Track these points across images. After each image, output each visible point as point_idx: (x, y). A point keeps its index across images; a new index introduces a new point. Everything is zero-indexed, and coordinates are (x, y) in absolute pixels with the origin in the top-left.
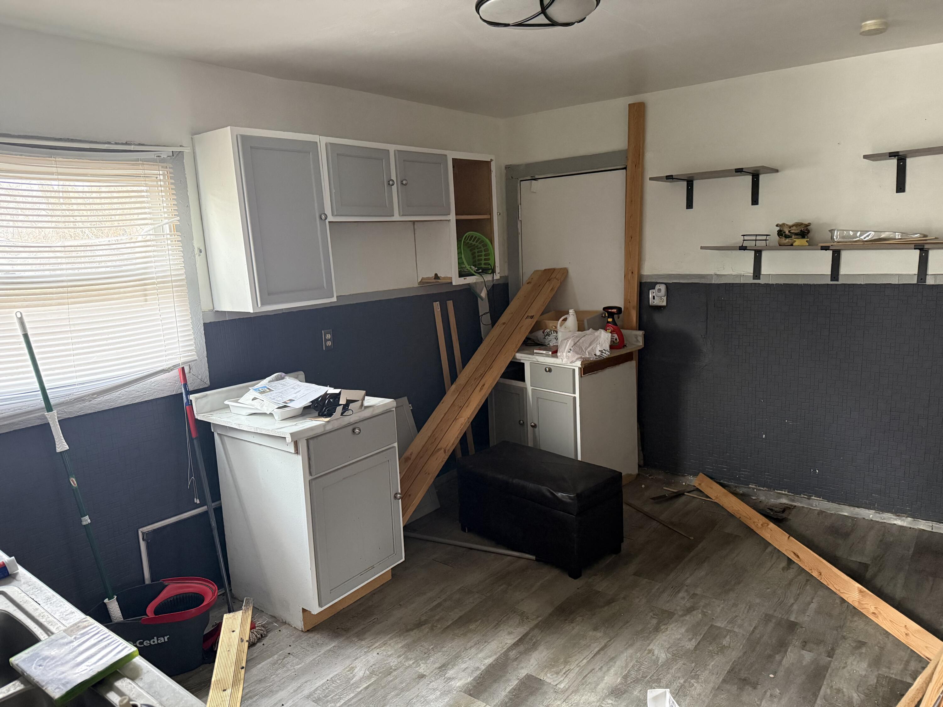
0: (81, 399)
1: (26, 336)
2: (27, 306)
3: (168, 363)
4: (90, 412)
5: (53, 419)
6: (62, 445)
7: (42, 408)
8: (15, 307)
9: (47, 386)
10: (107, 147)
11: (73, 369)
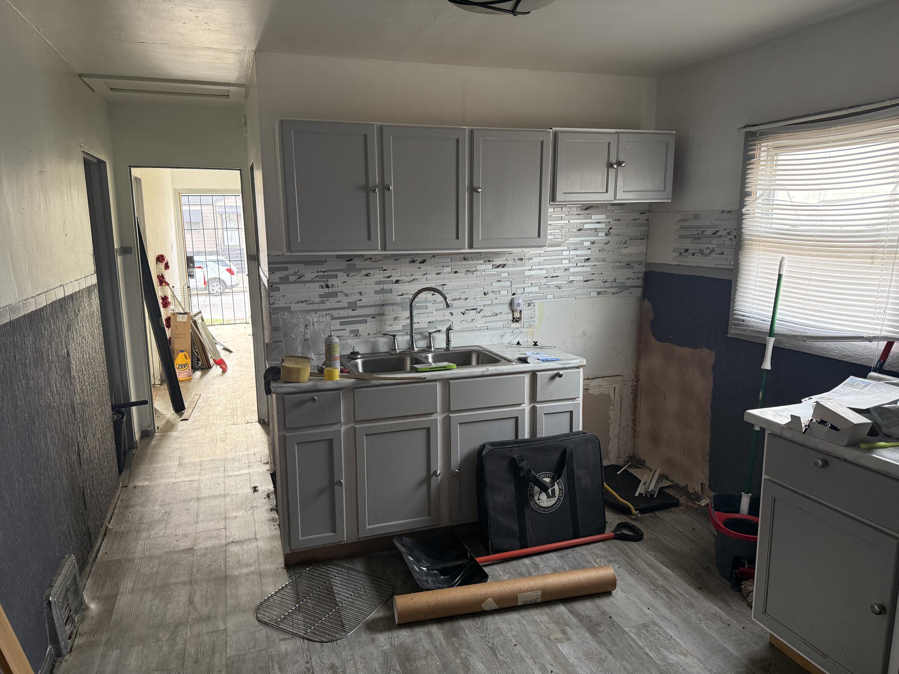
0: (795, 337)
1: (780, 276)
2: (789, 253)
3: (871, 332)
4: (807, 352)
5: (771, 342)
6: (767, 365)
7: (767, 333)
8: (781, 253)
9: (777, 316)
10: (864, 109)
11: (801, 311)
